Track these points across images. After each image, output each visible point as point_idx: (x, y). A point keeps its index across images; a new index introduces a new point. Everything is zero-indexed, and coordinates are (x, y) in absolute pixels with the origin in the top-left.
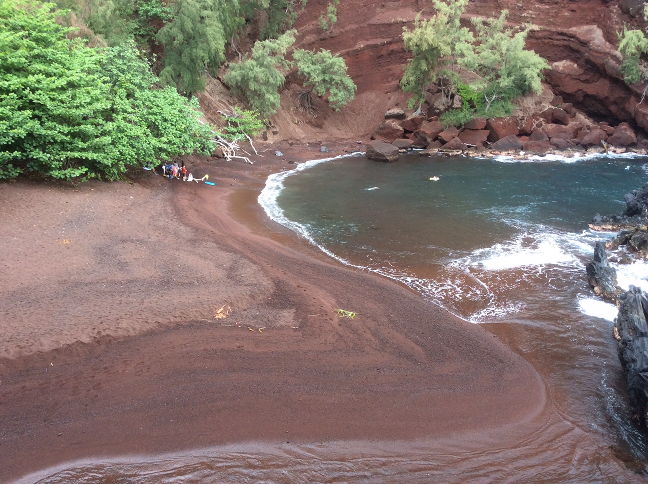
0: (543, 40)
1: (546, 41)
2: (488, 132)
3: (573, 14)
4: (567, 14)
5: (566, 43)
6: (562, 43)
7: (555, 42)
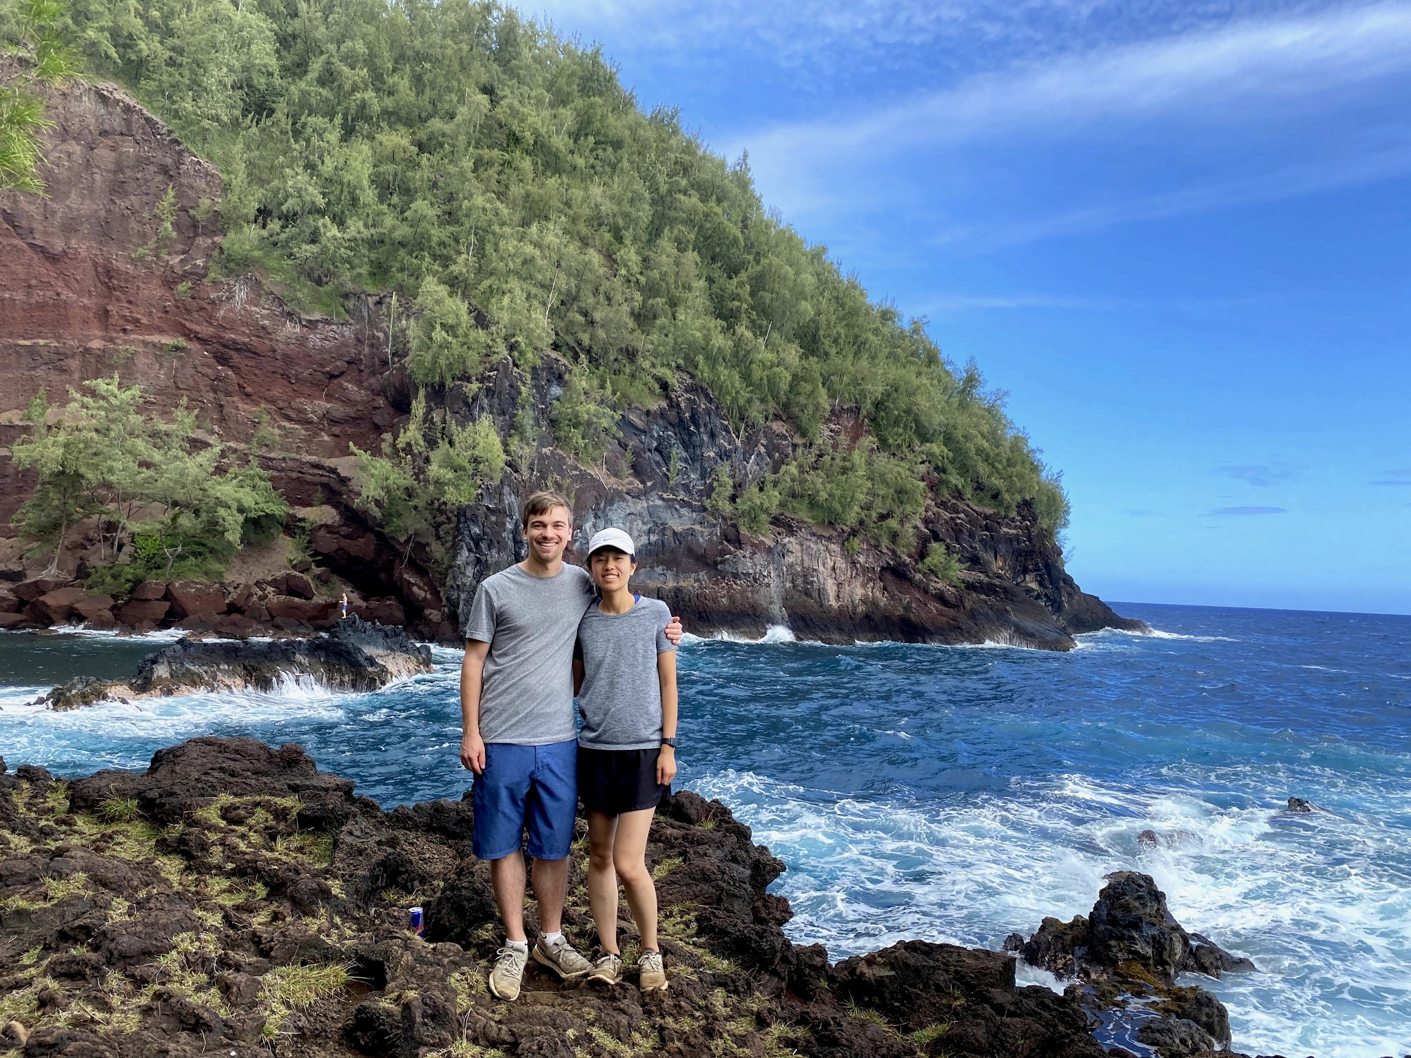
0: (289, 473)
1: (294, 475)
2: (166, 605)
3: (337, 440)
4: (326, 438)
5: (324, 480)
6: (317, 479)
7: (308, 478)
